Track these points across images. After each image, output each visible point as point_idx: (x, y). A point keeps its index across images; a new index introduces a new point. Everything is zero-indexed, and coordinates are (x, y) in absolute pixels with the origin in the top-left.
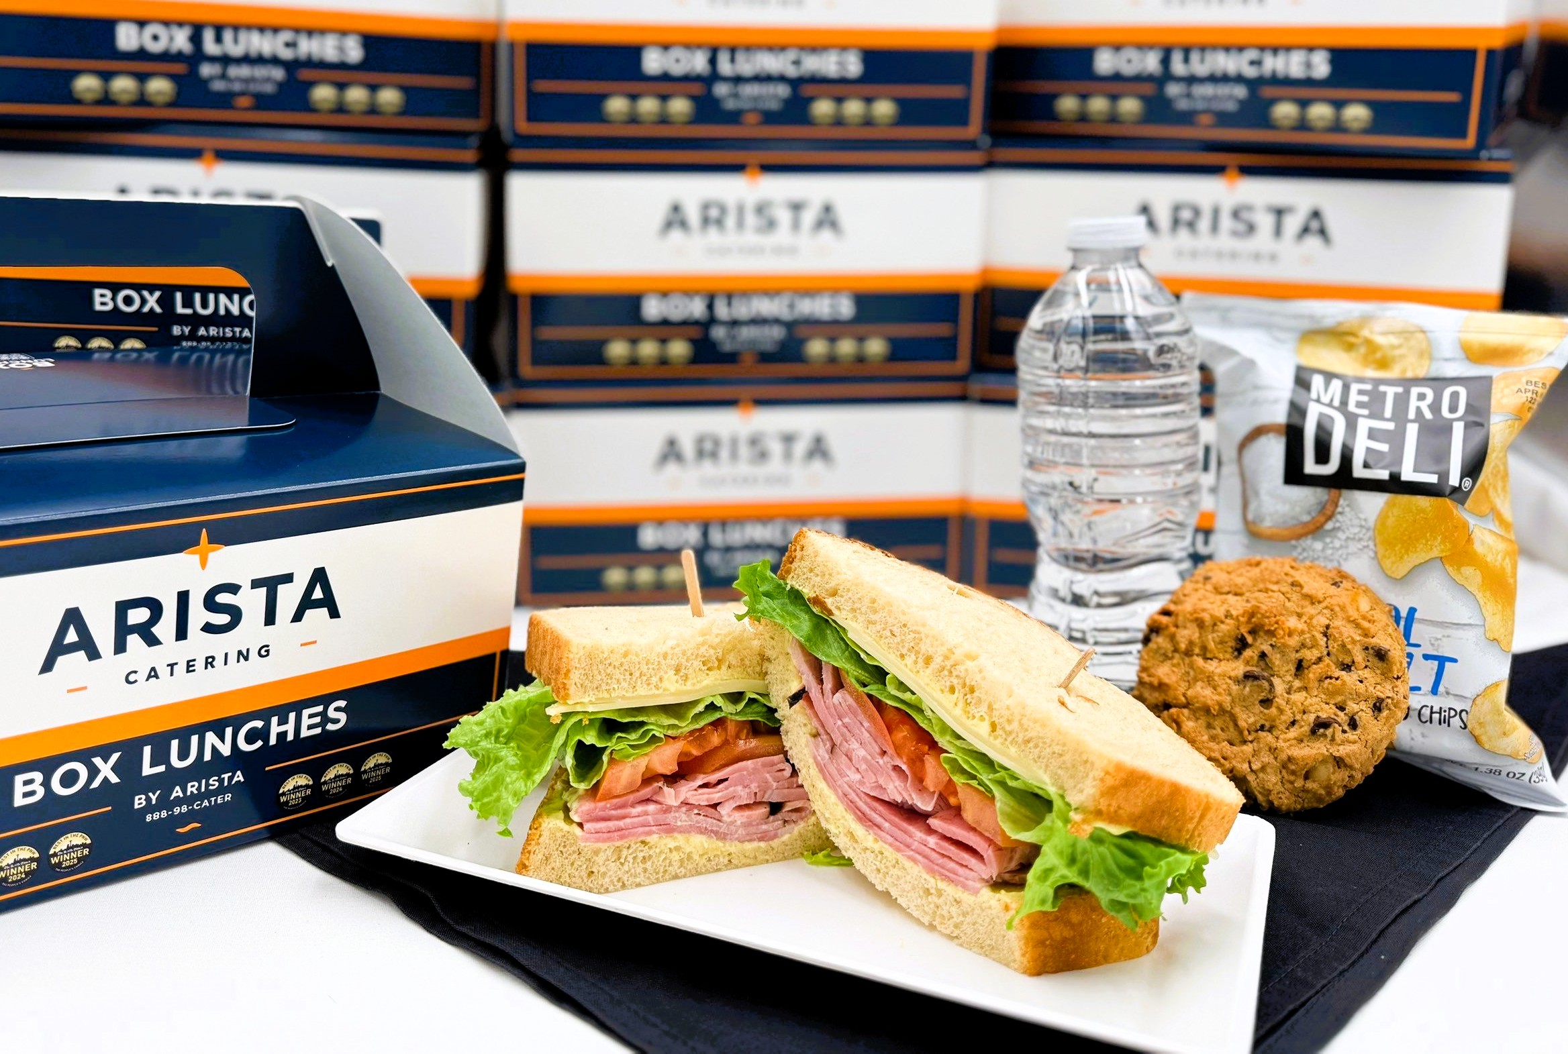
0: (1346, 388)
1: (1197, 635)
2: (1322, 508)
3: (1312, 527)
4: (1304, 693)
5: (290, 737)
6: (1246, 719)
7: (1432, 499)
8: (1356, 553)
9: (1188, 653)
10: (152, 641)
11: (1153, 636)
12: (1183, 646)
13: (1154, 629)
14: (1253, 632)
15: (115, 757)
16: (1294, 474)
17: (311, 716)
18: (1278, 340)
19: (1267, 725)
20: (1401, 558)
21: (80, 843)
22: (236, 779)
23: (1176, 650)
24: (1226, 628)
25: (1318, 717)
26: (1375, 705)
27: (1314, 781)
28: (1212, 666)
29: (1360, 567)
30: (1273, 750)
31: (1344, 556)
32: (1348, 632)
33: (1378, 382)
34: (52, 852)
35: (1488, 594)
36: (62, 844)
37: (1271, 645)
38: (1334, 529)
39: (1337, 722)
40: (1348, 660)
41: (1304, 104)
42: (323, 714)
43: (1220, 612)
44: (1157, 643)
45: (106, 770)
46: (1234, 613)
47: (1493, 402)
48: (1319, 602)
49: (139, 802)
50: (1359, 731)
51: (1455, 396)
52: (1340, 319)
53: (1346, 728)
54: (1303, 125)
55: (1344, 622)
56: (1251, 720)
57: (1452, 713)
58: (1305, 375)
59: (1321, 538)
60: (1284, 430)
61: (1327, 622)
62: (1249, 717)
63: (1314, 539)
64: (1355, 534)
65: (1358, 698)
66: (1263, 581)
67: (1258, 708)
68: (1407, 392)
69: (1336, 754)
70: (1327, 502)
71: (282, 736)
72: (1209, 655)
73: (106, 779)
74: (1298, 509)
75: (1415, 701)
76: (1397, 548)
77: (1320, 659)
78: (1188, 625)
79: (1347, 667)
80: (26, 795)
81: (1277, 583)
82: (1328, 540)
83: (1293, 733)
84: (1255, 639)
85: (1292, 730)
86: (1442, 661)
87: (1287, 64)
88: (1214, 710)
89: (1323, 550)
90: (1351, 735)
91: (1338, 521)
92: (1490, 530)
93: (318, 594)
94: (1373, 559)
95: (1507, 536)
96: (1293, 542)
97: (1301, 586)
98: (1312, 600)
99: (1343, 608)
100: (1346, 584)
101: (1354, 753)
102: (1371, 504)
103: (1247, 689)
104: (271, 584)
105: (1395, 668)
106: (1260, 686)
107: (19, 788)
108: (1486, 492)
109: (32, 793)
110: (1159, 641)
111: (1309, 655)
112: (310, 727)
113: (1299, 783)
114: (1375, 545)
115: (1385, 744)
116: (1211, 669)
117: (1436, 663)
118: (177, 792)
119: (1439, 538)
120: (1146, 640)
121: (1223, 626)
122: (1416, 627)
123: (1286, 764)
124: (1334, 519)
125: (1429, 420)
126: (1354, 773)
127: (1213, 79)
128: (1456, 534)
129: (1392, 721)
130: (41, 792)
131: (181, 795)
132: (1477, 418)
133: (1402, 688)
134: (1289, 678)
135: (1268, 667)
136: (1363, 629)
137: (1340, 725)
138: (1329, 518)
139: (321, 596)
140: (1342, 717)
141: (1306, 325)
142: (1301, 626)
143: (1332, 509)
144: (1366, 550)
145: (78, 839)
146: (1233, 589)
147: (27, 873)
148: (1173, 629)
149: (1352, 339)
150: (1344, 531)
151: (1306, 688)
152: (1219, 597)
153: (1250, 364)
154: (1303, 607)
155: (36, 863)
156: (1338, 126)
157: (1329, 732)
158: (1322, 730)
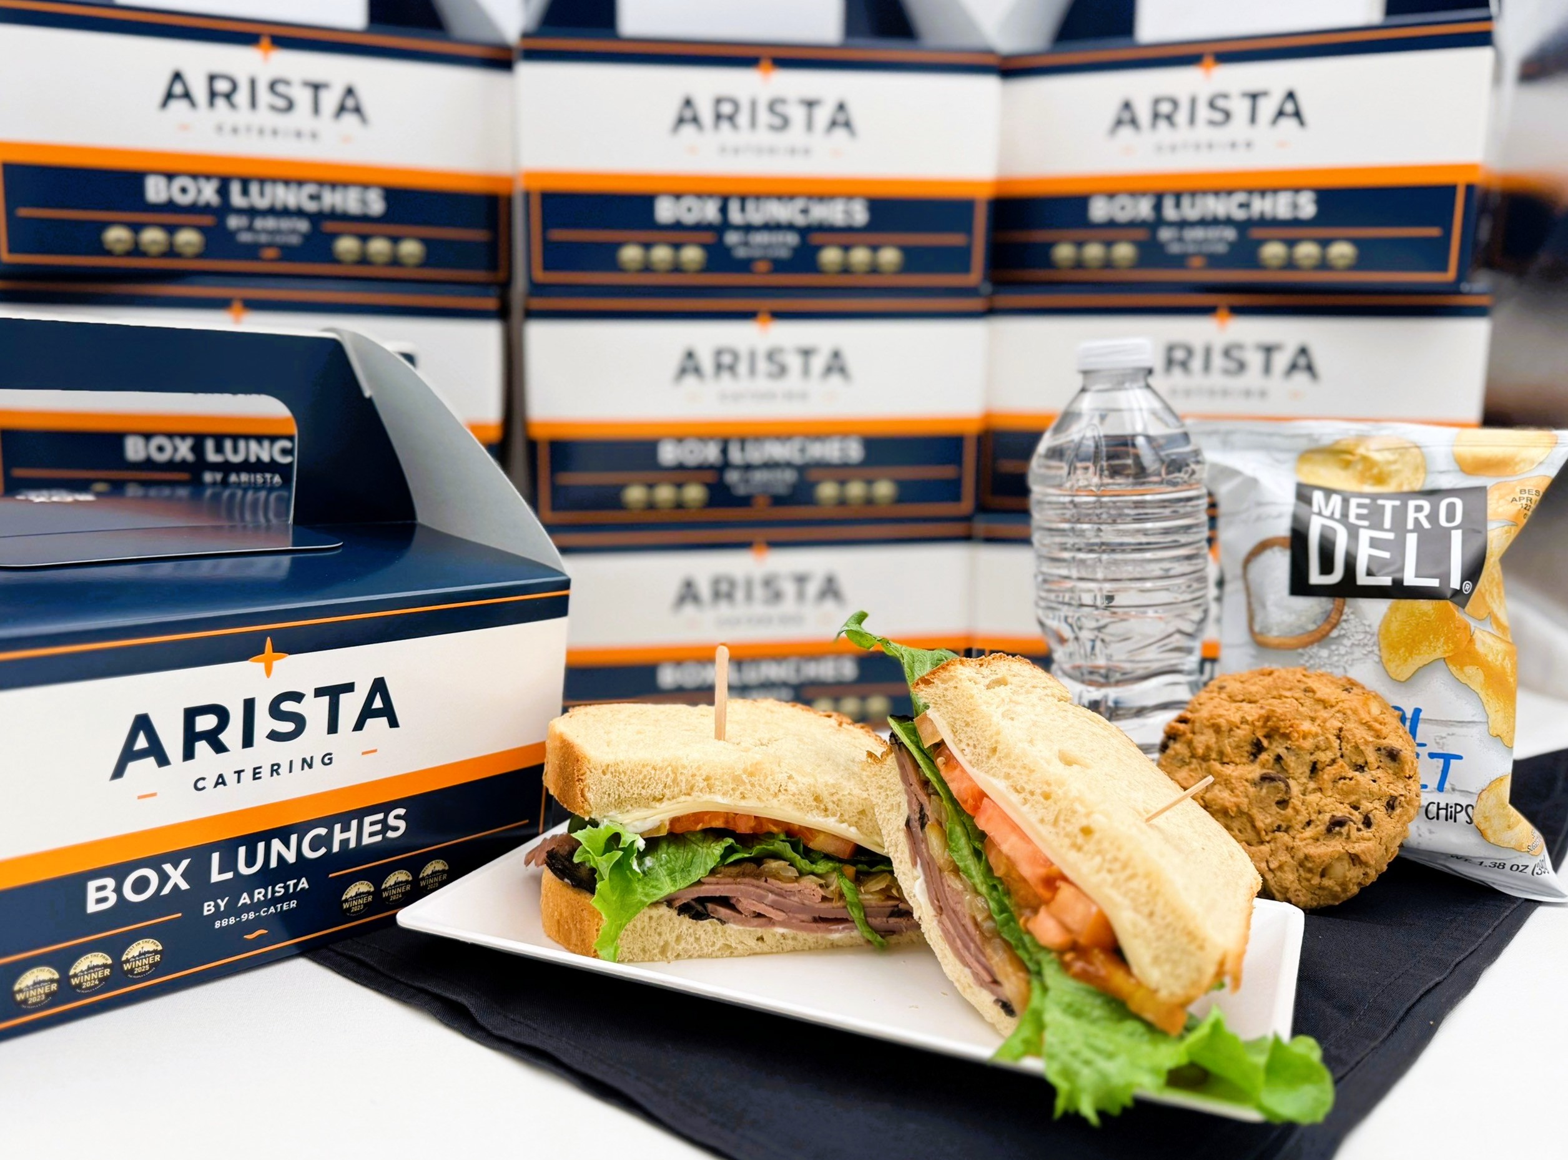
0: (1346, 502)
1: (1214, 740)
2: (1328, 616)
3: (1318, 635)
4: (1319, 794)
5: (352, 844)
6: (1263, 820)
7: (1434, 602)
8: (1361, 659)
9: (1205, 758)
10: (220, 748)
11: (1171, 743)
12: (1200, 751)
13: (1172, 736)
14: (1268, 736)
15: (185, 863)
16: (1300, 585)
17: (372, 824)
18: (1278, 461)
19: (1284, 825)
20: (1406, 660)
21: (151, 949)
22: (300, 886)
23: (1193, 756)
24: (1243, 732)
25: (1333, 816)
26: (1388, 803)
27: (1330, 879)
28: (1229, 770)
29: (1365, 672)
30: (1290, 849)
31: (1350, 662)
32: (1360, 734)
33: (1374, 497)
34: (124, 958)
35: (1490, 692)
36: (134, 950)
37: (1287, 748)
38: (1339, 637)
39: (1352, 821)
40: (1361, 761)
41: (1291, 243)
42: (384, 822)
43: (1236, 718)
44: (1174, 749)
45: (176, 876)
46: (1250, 719)
47: (1490, 511)
48: (1332, 706)
49: (208, 908)
50: (1373, 829)
51: (1451, 508)
52: (1337, 437)
53: (1361, 826)
54: (1290, 264)
55: (1356, 725)
56: (1268, 821)
57: (1459, 809)
58: (1306, 491)
59: (1327, 646)
60: (1288, 542)
61: (1340, 725)
62: (1266, 818)
63: (1320, 647)
64: (1360, 640)
65: (1372, 796)
66: (1277, 688)
67: (1275, 809)
68: (1405, 506)
69: (1352, 851)
70: (1331, 611)
71: (345, 842)
72: (1225, 760)
73: (176, 886)
74: (1303, 619)
75: (1425, 798)
76: (1401, 652)
77: (1334, 761)
78: (1205, 731)
79: (1360, 768)
80: (100, 901)
81: (1290, 689)
82: (1334, 647)
83: (1309, 832)
84: (1270, 743)
85: (1308, 829)
86: (1447, 758)
87: (1274, 206)
88: (1232, 811)
89: (1329, 657)
90: (1366, 833)
91: (1342, 629)
92: (1490, 633)
93: (378, 703)
94: (1377, 663)
95: (1504, 638)
96: (1300, 651)
97: (1313, 692)
98: (1325, 704)
99: (1355, 712)
100: (1355, 690)
101: (1369, 850)
102: (1375, 610)
103: (1264, 791)
104: (334, 693)
105: (1407, 768)
106: (1277, 788)
107: (92, 895)
108: (1484, 598)
109: (104, 900)
110: (1177, 747)
111: (1324, 757)
112: (371, 835)
113: (1316, 880)
114: (1380, 650)
115: (1398, 842)
116: (1229, 772)
117: (1442, 761)
118: (245, 899)
119: (1442, 639)
120: (1164, 747)
121: (1239, 731)
122: (1421, 727)
123: (1304, 863)
124: (1339, 627)
125: (1427, 530)
126: (1368, 870)
127: (1203, 222)
128: (1458, 635)
129: (1405, 818)
130: (113, 899)
131: (249, 902)
132: (1475, 526)
133: (1414, 787)
134: (1304, 780)
135: (1284, 770)
136: (1376, 731)
137: (1355, 823)
138: (1334, 626)
139: (381, 706)
140: (1357, 816)
141: (1304, 444)
142: (1315, 729)
143: (1337, 617)
144: (1371, 655)
145: (149, 945)
146: (1248, 696)
147: (100, 980)
148: (1190, 736)
149: (1349, 457)
150: (1349, 638)
151: (1320, 790)
152: (1234, 705)
153: (1253, 483)
154: (1316, 711)
155: (109, 970)
156: (1324, 264)
157: (1344, 830)
158: (1337, 829)
